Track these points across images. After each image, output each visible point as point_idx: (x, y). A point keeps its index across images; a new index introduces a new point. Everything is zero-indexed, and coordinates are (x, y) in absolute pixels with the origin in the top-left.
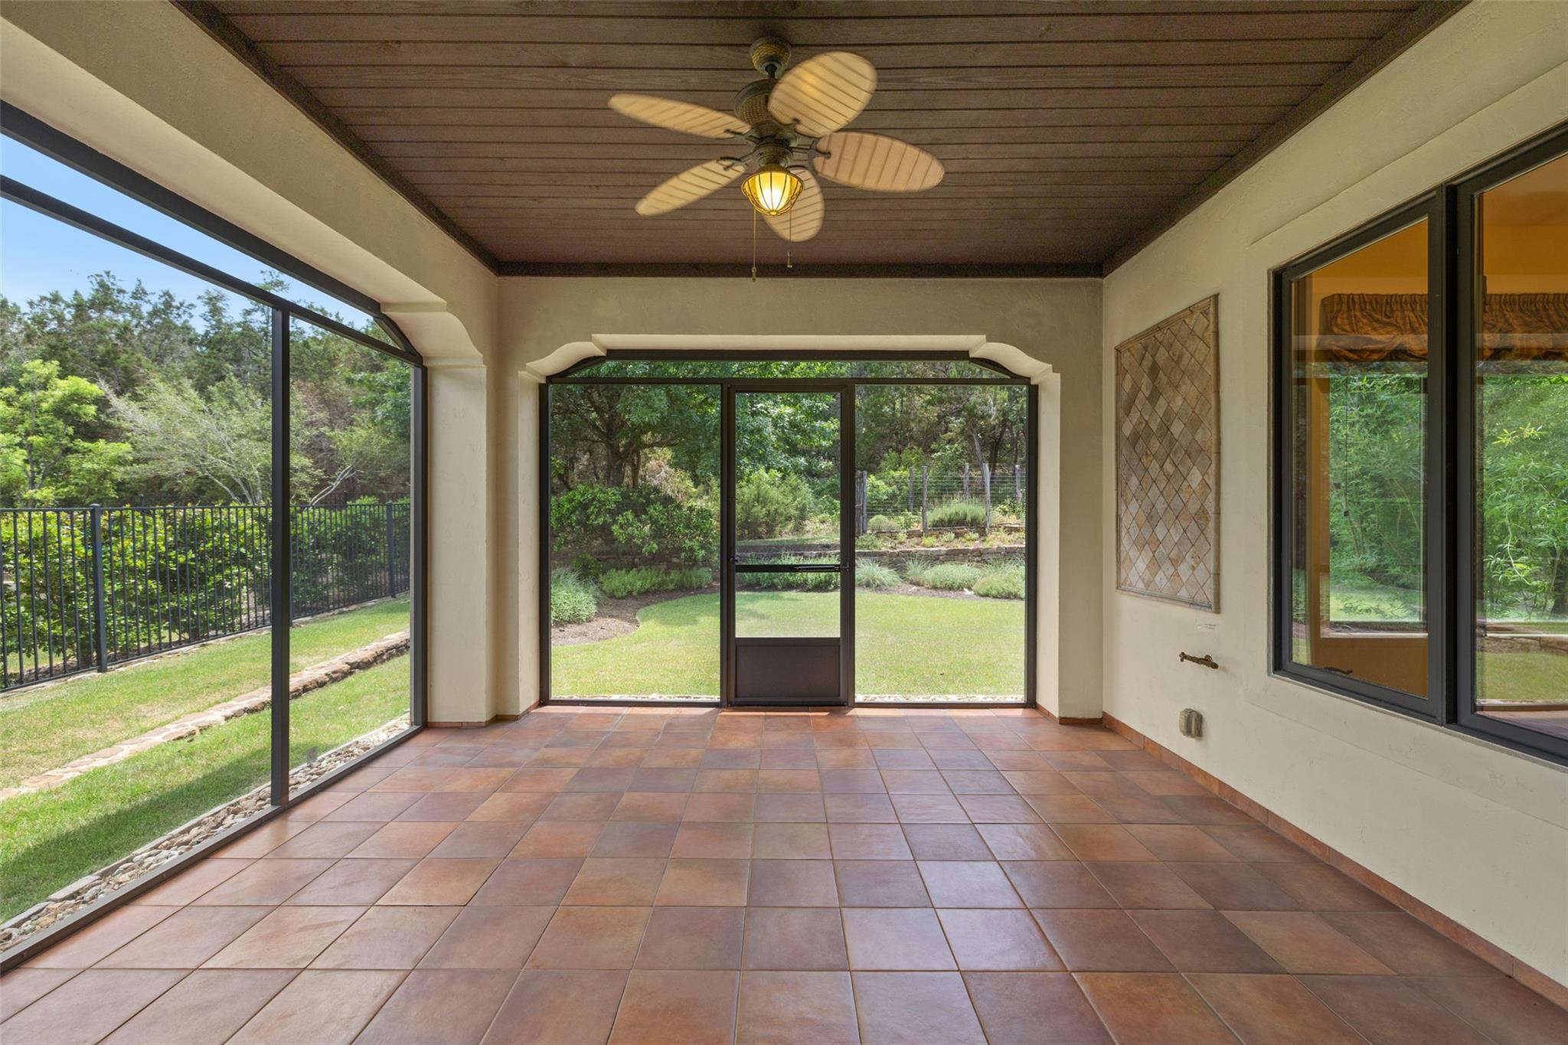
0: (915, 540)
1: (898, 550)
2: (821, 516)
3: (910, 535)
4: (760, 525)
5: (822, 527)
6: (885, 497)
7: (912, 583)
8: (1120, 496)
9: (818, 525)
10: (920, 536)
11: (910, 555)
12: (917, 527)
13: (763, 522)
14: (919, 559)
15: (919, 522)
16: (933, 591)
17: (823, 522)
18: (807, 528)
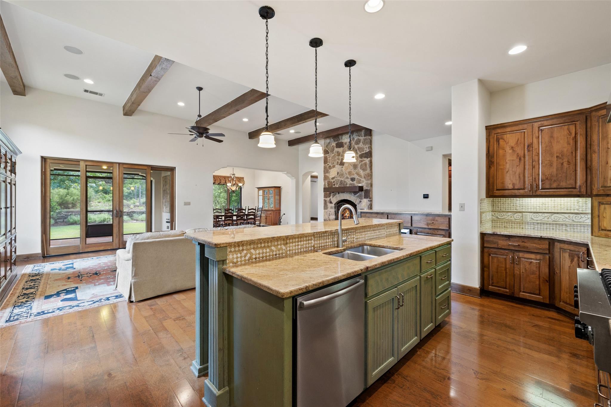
0: (137, 208)
1: (130, 211)
2: (98, 200)
3: (135, 206)
4: (69, 204)
5: (99, 204)
6: (127, 194)
7: (135, 220)
8: (163, 198)
9: (97, 204)
10: (138, 206)
11: (134, 212)
12: (138, 204)
13: (71, 203)
14: (137, 213)
15: (138, 202)
16: (142, 222)
17: (99, 202)
18: (92, 205)
